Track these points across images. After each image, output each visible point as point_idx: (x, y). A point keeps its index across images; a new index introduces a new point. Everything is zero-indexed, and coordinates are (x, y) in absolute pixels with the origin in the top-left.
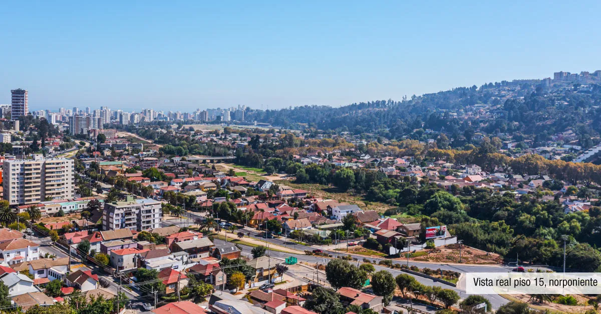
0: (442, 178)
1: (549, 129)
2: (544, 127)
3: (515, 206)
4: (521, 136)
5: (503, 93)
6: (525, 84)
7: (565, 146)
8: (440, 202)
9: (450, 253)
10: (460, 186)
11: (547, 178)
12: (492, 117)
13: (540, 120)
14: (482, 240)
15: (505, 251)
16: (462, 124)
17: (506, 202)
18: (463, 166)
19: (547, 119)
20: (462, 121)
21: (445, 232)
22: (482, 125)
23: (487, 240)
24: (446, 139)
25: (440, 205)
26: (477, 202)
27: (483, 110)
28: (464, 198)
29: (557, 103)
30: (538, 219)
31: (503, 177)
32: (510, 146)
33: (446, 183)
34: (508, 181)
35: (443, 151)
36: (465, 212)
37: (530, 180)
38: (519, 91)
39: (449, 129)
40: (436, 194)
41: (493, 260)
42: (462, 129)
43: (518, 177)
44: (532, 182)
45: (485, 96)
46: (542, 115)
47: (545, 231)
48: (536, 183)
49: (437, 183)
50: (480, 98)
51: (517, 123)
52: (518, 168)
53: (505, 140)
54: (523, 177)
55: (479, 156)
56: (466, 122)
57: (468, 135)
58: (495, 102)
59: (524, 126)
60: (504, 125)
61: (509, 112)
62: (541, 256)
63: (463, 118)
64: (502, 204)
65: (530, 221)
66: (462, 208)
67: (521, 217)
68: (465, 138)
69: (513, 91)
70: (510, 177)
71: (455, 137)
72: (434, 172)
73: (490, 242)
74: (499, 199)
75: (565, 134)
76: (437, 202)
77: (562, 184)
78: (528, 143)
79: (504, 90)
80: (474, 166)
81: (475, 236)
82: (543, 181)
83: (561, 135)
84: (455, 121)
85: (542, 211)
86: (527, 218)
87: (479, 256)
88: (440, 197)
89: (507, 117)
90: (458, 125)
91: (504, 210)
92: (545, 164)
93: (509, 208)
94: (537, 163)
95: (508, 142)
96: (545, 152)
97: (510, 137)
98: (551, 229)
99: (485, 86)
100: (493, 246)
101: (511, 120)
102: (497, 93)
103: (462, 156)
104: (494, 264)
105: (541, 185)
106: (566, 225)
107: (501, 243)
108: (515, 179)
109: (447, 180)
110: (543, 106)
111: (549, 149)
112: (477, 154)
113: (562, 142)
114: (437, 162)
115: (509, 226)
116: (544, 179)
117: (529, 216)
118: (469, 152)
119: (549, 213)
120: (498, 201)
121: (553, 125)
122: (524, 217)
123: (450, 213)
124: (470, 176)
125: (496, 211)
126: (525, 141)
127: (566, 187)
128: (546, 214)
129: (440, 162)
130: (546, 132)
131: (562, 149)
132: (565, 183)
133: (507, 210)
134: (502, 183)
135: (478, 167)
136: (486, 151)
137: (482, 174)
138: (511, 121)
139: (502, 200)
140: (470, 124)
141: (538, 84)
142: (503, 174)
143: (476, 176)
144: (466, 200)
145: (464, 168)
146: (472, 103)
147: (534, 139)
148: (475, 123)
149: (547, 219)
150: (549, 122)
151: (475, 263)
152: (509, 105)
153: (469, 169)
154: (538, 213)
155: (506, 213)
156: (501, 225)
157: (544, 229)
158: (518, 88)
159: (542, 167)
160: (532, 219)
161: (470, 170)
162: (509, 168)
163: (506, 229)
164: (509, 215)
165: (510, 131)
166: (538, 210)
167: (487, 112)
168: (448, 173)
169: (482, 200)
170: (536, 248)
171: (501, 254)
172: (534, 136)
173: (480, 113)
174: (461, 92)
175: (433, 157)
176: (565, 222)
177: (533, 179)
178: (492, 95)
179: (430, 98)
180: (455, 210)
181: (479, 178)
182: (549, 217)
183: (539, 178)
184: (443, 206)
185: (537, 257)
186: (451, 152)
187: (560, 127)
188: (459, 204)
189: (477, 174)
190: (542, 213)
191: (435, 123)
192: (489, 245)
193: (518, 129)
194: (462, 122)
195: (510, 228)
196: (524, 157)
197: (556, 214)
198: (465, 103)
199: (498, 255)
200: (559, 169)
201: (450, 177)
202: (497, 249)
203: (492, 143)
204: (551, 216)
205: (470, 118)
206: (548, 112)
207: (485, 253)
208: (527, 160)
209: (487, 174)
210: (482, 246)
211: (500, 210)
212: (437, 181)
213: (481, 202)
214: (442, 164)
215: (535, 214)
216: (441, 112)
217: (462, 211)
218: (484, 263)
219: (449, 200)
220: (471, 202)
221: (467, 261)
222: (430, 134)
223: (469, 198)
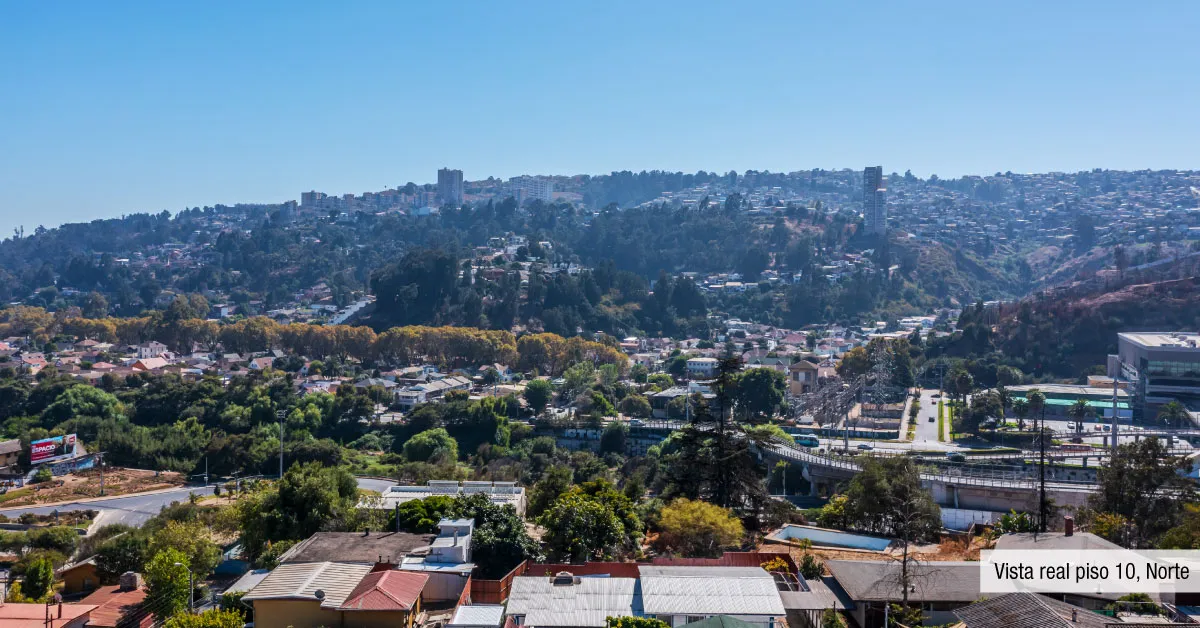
0: (86, 367)
1: (291, 281)
2: (282, 278)
3: (219, 397)
4: (244, 296)
5: (217, 223)
6: (254, 211)
7: (313, 306)
8: (76, 406)
9: (83, 483)
10: (120, 376)
11: (279, 353)
12: (195, 264)
13: (276, 267)
14: (148, 453)
15: (190, 465)
16: (136, 277)
17: (202, 390)
18: (134, 347)
19: (287, 265)
20: (137, 271)
21: (75, 448)
22: (176, 277)
23: (158, 451)
24: (102, 303)
25: (75, 410)
26: (149, 397)
27: (180, 251)
28: (125, 393)
29: (304, 239)
30: (255, 412)
31: (207, 358)
32: (225, 312)
33: (93, 374)
34: (214, 365)
35: (94, 322)
36: (125, 417)
37: (250, 360)
38: (244, 222)
39: (111, 287)
40: (69, 391)
41: (168, 482)
42: (135, 286)
43: (233, 357)
44: (254, 362)
45: (184, 228)
46: (278, 258)
47: (266, 429)
48: (260, 363)
49: (75, 375)
50: (174, 233)
51: (238, 272)
52: (232, 341)
53: (214, 302)
54: (241, 355)
55: (164, 326)
56: (146, 273)
57: (148, 294)
58: (202, 239)
59: (249, 277)
60: (216, 276)
61: (226, 255)
62: (249, 461)
63: (140, 266)
64: (195, 395)
65: (243, 417)
66: (120, 410)
67: (227, 413)
68: (142, 301)
69: (234, 221)
70: (218, 357)
71: (121, 300)
72: (72, 359)
73: (165, 454)
74: (190, 387)
75: (316, 289)
76: (69, 406)
77: (303, 362)
78: (255, 306)
79: (219, 220)
80: (153, 344)
81: (137, 447)
82: (273, 359)
83: (309, 292)
84: (122, 271)
85: (262, 396)
86: (237, 413)
87: (142, 481)
88: (75, 396)
89: (221, 263)
90: (130, 278)
91: (197, 405)
92: (277, 332)
93: (208, 400)
94: (264, 332)
95: (221, 306)
96: (280, 317)
97: (226, 297)
98: (276, 424)
99: (186, 214)
100: (170, 459)
101: (226, 267)
102: (205, 225)
103: (133, 327)
104: (169, 487)
105: (270, 365)
106: (299, 414)
107: (183, 453)
108: (227, 359)
109: (95, 369)
110: (281, 243)
111: (287, 312)
112: (160, 323)
113: (308, 301)
114: (80, 343)
115: (202, 427)
116: (274, 355)
117: (241, 408)
118: (145, 320)
119: (273, 398)
120: (188, 392)
121: (297, 275)
122: (233, 410)
123: (92, 420)
124: (143, 361)
125: (185, 407)
126: (252, 302)
127: (308, 365)
128: (269, 401)
129: (87, 342)
130: (285, 286)
131: (309, 311)
132: (307, 360)
133: (204, 404)
134: (203, 366)
135: (161, 345)
136: (177, 317)
137: (167, 357)
138: (227, 269)
139: (194, 388)
140: (154, 277)
141: (275, 210)
142: (207, 354)
143: (155, 359)
144: (129, 396)
145: (136, 351)
146: (160, 242)
147: (265, 300)
148: (163, 274)
149: (270, 409)
150: (289, 271)
151: (131, 492)
152: (226, 243)
153: (143, 349)
154: (256, 401)
155: (202, 410)
156: (190, 425)
157: (265, 426)
158: (244, 217)
159: (272, 337)
160: (245, 413)
161: (146, 351)
162: (219, 345)
163: (197, 430)
164: (207, 412)
165: (226, 286)
166: (256, 395)
167: (185, 256)
168: (100, 358)
169: (159, 393)
170: (241, 448)
171: (185, 471)
172: (266, 294)
173: (173, 256)
174: (140, 221)
175: (74, 334)
176: (298, 410)
177: (256, 357)
178: (197, 226)
179: (72, 231)
180: (105, 415)
181: (161, 362)
182: (272, 405)
183: (266, 355)
184: (81, 412)
185: (244, 463)
186: (110, 324)
187: (308, 279)
188: (114, 404)
189: (157, 356)
190: (261, 399)
191: (82, 275)
192: (162, 460)
193: (240, 282)
194: (137, 274)
195: (205, 429)
196: (243, 323)
197: (284, 400)
198: (144, 242)
199: (176, 473)
200: (299, 338)
201: (104, 365)
202: (176, 463)
203: (192, 304)
204: (276, 403)
205: (153, 267)
206: (289, 254)
207: (154, 473)
208: (247, 328)
209: (176, 355)
210: (150, 463)
211: (191, 405)
212: (75, 372)
213: (156, 396)
214: (90, 346)
215: (250, 403)
216: (93, 257)
217: (120, 416)
218: (148, 490)
219: (94, 400)
220: (139, 400)
221: (116, 490)
222: (72, 296)
223: (136, 391)
